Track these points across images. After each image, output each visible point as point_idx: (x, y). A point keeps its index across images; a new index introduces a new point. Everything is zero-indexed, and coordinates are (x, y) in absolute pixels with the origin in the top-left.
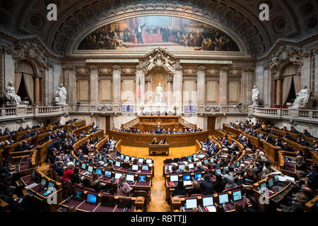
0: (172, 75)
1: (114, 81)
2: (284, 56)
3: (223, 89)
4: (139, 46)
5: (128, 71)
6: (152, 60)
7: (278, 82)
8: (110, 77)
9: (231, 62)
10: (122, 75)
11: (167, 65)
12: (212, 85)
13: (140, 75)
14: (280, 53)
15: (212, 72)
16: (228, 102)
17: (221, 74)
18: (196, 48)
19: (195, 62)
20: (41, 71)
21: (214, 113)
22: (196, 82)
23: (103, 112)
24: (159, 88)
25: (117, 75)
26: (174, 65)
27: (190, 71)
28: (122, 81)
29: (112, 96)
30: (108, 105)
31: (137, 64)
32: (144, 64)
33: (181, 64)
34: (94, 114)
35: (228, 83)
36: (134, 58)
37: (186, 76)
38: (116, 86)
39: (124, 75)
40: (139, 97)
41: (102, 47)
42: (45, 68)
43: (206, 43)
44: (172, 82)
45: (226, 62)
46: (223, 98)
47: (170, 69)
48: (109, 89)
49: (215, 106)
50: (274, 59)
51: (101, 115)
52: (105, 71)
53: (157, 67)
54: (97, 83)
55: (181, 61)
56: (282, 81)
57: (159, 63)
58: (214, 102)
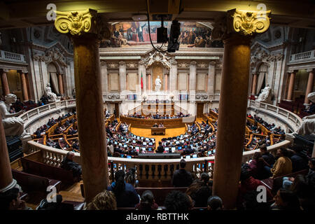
0: (168, 69)
1: (121, 75)
2: (259, 56)
3: (211, 80)
4: (141, 44)
5: (132, 66)
6: (152, 57)
7: (255, 76)
8: (117, 71)
9: (218, 58)
10: (127, 69)
11: (165, 60)
12: (202, 76)
13: (142, 69)
14: (257, 53)
15: (203, 66)
16: (215, 91)
17: (210, 67)
18: (189, 45)
19: (188, 58)
20: (62, 69)
21: (202, 100)
22: (189, 74)
23: (113, 101)
24: (158, 80)
25: (122, 70)
26: (170, 61)
27: (184, 65)
28: (127, 74)
29: (119, 87)
30: (116, 94)
31: (139, 60)
32: (145, 60)
33: (177, 60)
34: (106, 102)
35: (215, 75)
36: (137, 55)
37: (180, 70)
38: (123, 79)
39: (128, 69)
40: (142, 88)
41: (109, 45)
42: (64, 66)
43: (198, 40)
44: (168, 75)
45: (214, 58)
46: (210, 88)
47: (167, 64)
48: (117, 81)
49: (204, 94)
50: (252, 57)
51: (111, 103)
52: (113, 66)
53: (156, 62)
54: (106, 76)
55: (176, 57)
56: (258, 76)
57: (158, 59)
58: (203, 91)
